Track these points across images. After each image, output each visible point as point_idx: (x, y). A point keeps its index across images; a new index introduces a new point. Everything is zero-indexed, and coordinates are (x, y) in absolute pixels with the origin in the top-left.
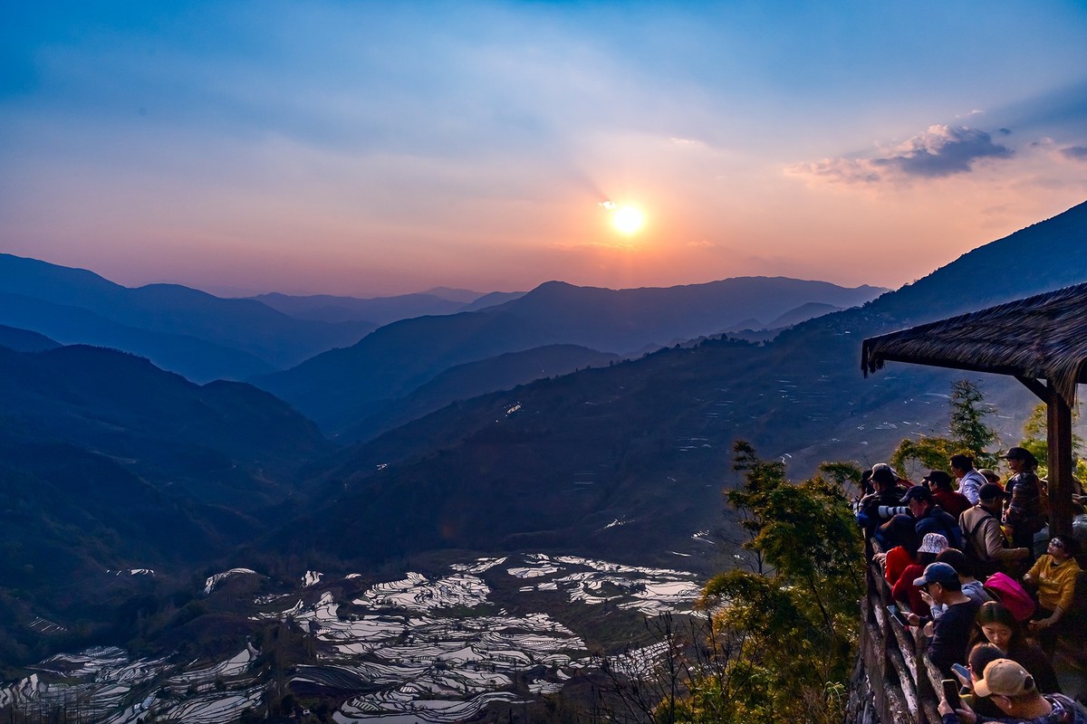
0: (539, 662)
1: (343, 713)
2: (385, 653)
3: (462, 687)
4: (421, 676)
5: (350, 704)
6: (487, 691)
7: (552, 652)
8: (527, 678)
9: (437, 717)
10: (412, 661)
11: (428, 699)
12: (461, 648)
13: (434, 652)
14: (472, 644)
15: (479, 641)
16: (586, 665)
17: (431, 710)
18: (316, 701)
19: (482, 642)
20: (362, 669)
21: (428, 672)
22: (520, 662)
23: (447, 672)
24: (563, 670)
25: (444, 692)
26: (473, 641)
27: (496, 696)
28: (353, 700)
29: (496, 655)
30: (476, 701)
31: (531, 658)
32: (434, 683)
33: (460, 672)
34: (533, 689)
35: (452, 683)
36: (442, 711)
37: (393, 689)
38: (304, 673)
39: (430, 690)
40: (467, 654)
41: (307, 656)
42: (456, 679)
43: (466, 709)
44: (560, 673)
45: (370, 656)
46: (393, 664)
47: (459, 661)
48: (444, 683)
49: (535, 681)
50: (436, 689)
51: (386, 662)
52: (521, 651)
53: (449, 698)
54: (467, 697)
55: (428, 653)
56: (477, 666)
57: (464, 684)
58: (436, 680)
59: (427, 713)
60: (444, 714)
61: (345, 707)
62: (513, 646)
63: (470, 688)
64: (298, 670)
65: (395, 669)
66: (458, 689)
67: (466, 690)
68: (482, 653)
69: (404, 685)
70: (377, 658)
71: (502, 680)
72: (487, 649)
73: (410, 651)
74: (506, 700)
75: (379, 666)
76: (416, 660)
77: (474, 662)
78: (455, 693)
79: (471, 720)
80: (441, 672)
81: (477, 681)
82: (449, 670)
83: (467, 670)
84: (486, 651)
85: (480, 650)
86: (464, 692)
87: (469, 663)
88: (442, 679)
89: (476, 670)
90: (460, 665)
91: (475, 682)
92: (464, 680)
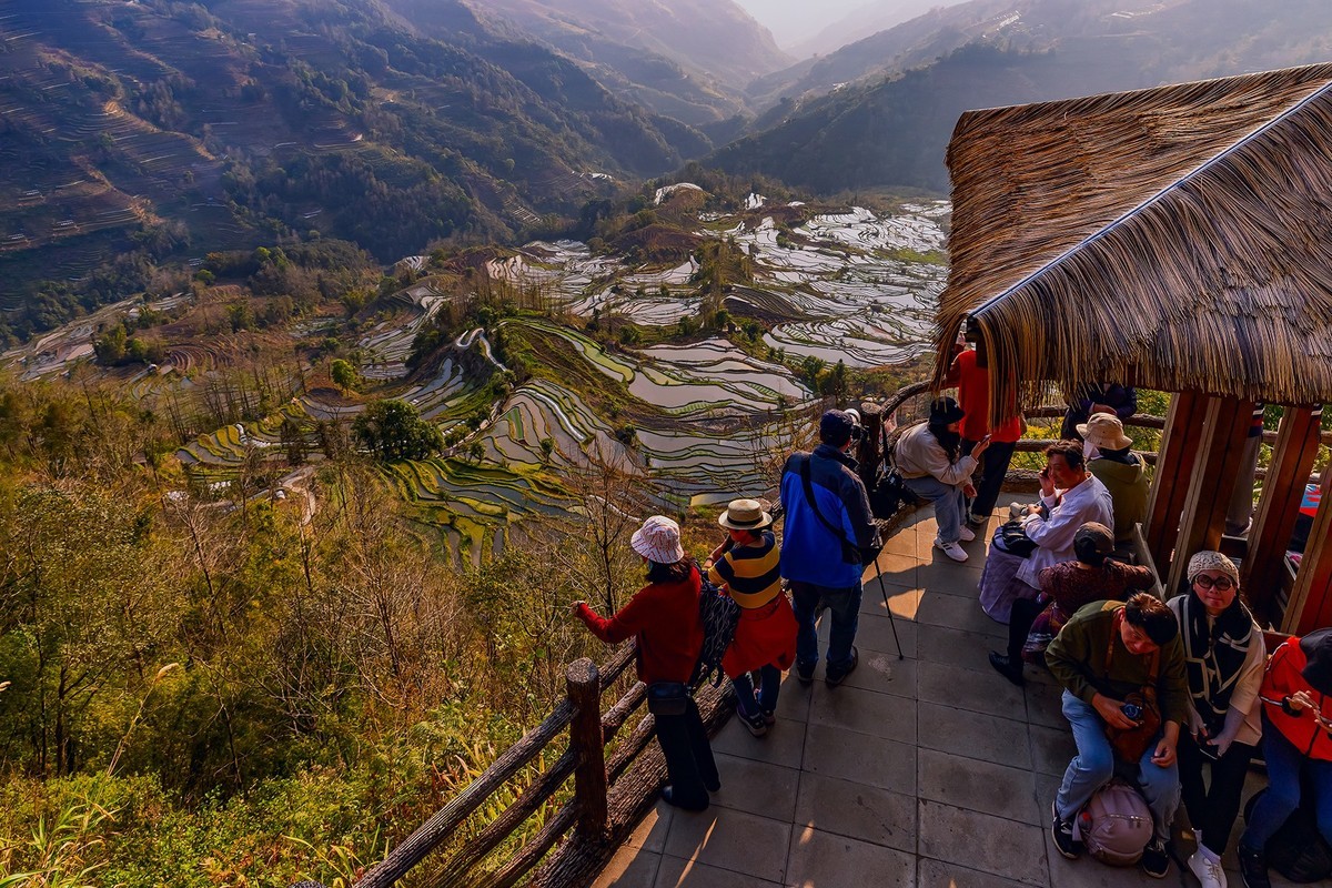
1: (772, 335)
2: (819, 286)
3: (897, 332)
4: (855, 314)
5: (780, 329)
6: (923, 342)
9: (865, 357)
10: (847, 298)
11: (859, 338)
12: (902, 294)
13: (872, 293)
14: (915, 291)
15: (923, 289)
17: (860, 349)
18: (748, 321)
19: (926, 291)
20: (795, 298)
21: (863, 312)
23: (883, 315)
25: (877, 335)
26: (917, 288)
28: (784, 325)
30: (909, 349)
32: (867, 323)
33: (897, 318)
35: (887, 327)
36: (872, 353)
37: (825, 322)
38: (740, 292)
39: (862, 330)
40: (908, 300)
41: (744, 276)
42: (891, 323)
43: (897, 355)
45: (805, 287)
46: (828, 298)
47: (898, 306)
48: (879, 325)
50: (868, 330)
51: (821, 295)
53: (882, 341)
54: (901, 344)
55: (866, 293)
56: (917, 315)
57: (900, 330)
58: (870, 321)
59: (856, 351)
60: (874, 355)
61: (775, 331)
63: (905, 336)
64: (734, 288)
65: (828, 303)
66: (892, 334)
67: (901, 337)
68: (925, 302)
69: (836, 320)
70: (813, 289)
72: (931, 299)
73: (847, 288)
75: (813, 298)
76: (852, 297)
77: (914, 310)
78: (889, 337)
79: (903, 366)
80: (876, 314)
81: (914, 329)
82: (886, 313)
83: (905, 317)
84: (929, 301)
85: (923, 299)
86: (898, 338)
87: (908, 309)
88: (877, 321)
89: (915, 318)
90: (898, 310)
91: (912, 330)
92: (900, 326)
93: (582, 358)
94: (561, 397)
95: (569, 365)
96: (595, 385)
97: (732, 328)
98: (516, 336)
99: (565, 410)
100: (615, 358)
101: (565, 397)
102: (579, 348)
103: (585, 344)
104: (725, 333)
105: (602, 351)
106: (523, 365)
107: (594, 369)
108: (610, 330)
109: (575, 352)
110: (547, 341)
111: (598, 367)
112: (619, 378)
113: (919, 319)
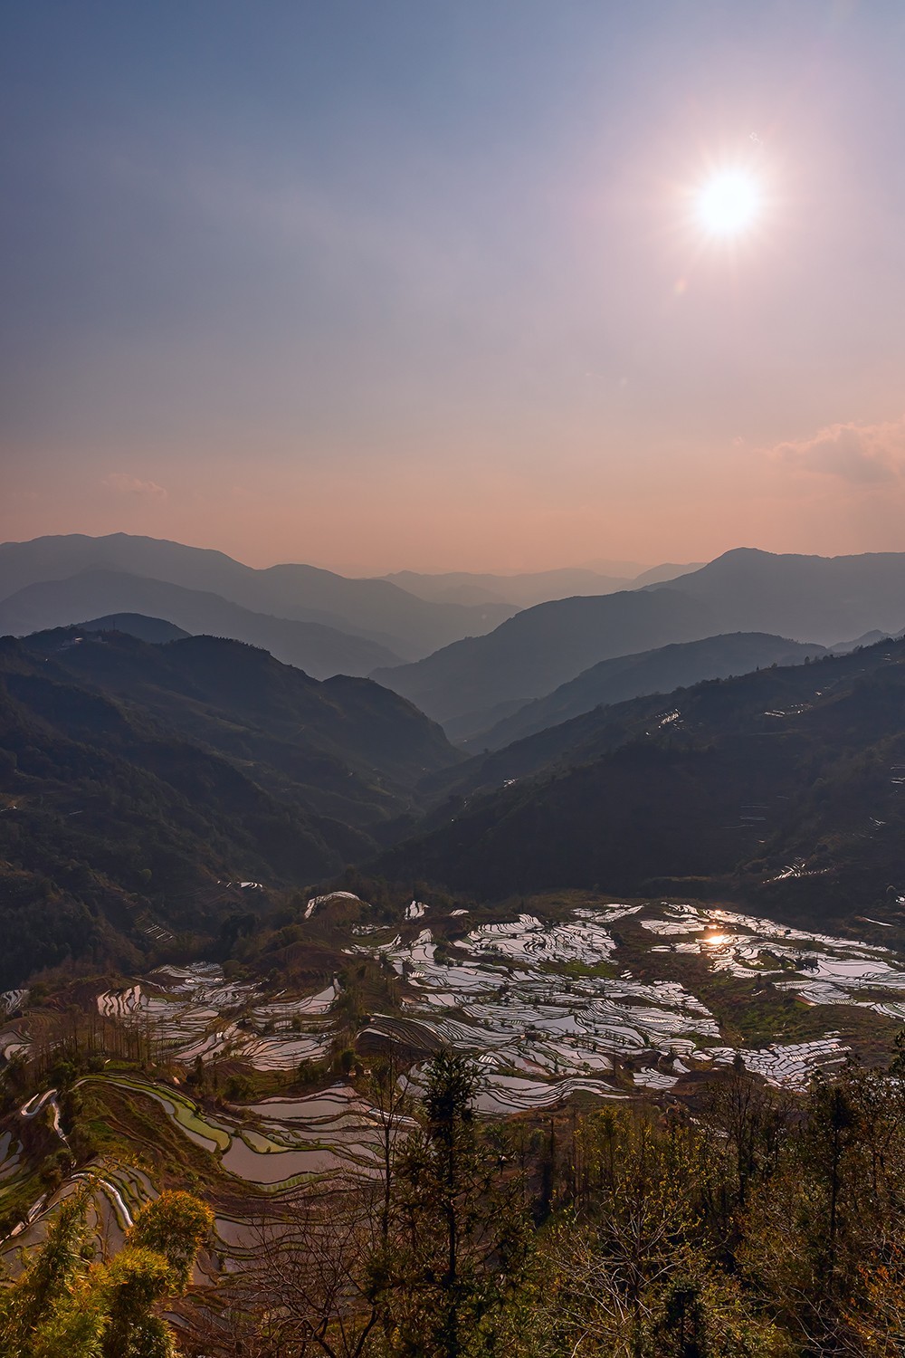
0: (653, 1045)
1: (409, 1077)
2: (473, 1010)
3: (552, 1065)
4: (507, 1045)
5: (419, 1069)
6: (577, 1076)
7: (673, 1035)
8: (633, 1064)
9: (511, 1099)
10: (502, 1025)
11: (507, 1075)
12: (562, 1016)
13: (531, 1016)
14: (577, 1011)
15: (586, 1009)
16: (714, 1057)
17: (507, 1089)
18: (379, 1062)
19: (589, 1012)
20: (443, 1028)
21: (516, 1042)
22: (631, 1043)
23: (537, 1044)
24: (681, 1060)
25: (530, 1069)
26: (580, 1008)
27: (586, 1084)
28: (423, 1064)
29: (602, 1029)
30: (561, 1086)
31: (646, 1039)
32: (519, 1055)
33: (553, 1046)
34: (638, 1080)
35: (541, 1059)
36: (519, 1092)
37: (471, 1057)
38: (381, 1024)
39: (513, 1064)
40: (569, 1024)
41: (391, 1003)
42: (545, 1054)
43: (546, 1095)
44: (677, 1064)
45: (455, 1013)
46: (481, 1026)
47: (556, 1031)
48: (531, 1057)
49: (643, 1069)
50: (520, 1064)
51: (473, 1022)
52: (635, 1028)
53: (533, 1077)
54: (551, 1081)
55: (524, 1017)
56: (576, 1041)
57: (555, 1062)
58: (522, 1052)
59: (501, 1091)
60: (521, 1096)
61: (413, 1072)
62: (627, 1021)
63: (560, 1068)
64: (372, 1020)
65: (480, 1032)
66: (545, 1067)
67: (556, 1070)
68: (587, 1025)
69: (484, 1053)
70: (465, 1015)
71: (600, 1063)
72: (594, 1021)
73: (503, 1011)
74: (598, 1091)
75: (463, 1026)
76: (507, 1023)
77: (573, 1036)
78: (542, 1071)
79: (550, 1109)
80: (530, 1043)
81: (571, 1060)
82: (541, 1042)
83: (562, 1045)
84: (592, 1023)
85: (584, 1021)
86: (553, 1072)
87: (568, 1035)
88: (531, 1052)
89: (573, 1046)
90: (556, 1037)
91: (569, 1061)
92: (555, 1057)
93: (170, 1123)
94: (126, 1180)
95: (151, 1134)
96: (178, 1158)
97: (360, 1071)
98: (93, 1100)
99: (128, 1200)
100: (211, 1121)
101: (132, 1181)
102: (169, 1110)
103: (177, 1104)
104: (351, 1078)
105: (196, 1113)
106: (88, 1140)
107: (182, 1136)
108: (215, 1082)
109: (163, 1115)
110: (131, 1103)
111: (188, 1134)
112: (211, 1147)
113: (577, 1047)
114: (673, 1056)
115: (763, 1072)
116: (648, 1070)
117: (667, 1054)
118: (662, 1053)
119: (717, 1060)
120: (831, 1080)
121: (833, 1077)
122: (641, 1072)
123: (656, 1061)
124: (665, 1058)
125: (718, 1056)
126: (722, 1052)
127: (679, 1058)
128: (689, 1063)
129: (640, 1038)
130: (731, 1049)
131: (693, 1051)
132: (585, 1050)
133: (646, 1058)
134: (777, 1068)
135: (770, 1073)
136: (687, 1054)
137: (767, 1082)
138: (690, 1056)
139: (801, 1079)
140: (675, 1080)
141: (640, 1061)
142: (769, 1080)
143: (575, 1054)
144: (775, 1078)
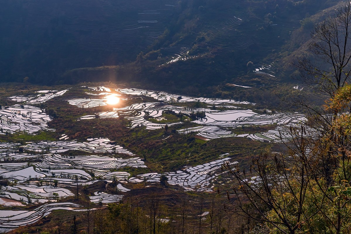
0: (99, 178)
3: (25, 199)
6: (50, 202)
7: (112, 170)
8: (88, 191)
12: (23, 168)
14: (34, 164)
15: (41, 161)
16: (145, 180)
19: (43, 163)
22: (82, 178)
23: (10, 188)
24: (122, 184)
25: (8, 204)
26: (35, 161)
27: (59, 206)
29: (58, 173)
30: (39, 210)
31: (92, 175)
33: (23, 188)
34: (95, 199)
35: (15, 196)
36: (7, 219)
40: (30, 172)
42: (19, 193)
43: (30, 217)
44: (119, 187)
47: (22, 178)
48: (8, 196)
49: (96, 193)
52: (83, 169)
53: (14, 208)
54: (31, 207)
56: (40, 183)
57: (28, 197)
60: (9, 221)
62: (74, 166)
63: (33, 201)
66: (21, 201)
67: (30, 202)
68: (45, 171)
71: (64, 193)
72: (50, 168)
74: (70, 209)
77: (36, 179)
78: (19, 204)
79: (36, 224)
80: (3, 188)
81: (39, 194)
82: (12, 186)
83: (30, 186)
84: (48, 170)
85: (42, 170)
86: (27, 203)
87: (31, 179)
88: (6, 193)
89: (39, 185)
90: (23, 182)
91: (38, 195)
92: (27, 193)
113: (42, 186)
114: (115, 183)
115: (181, 184)
116: (100, 193)
117: (111, 182)
118: (108, 181)
119: (148, 181)
120: (228, 182)
121: (229, 180)
122: (94, 195)
123: (104, 187)
124: (110, 184)
125: (148, 179)
126: (150, 176)
127: (120, 183)
128: (128, 185)
129: (87, 174)
130: (156, 174)
131: (129, 178)
132: (49, 187)
133: (97, 186)
134: (190, 180)
135: (186, 184)
136: (125, 180)
137: (185, 190)
138: (128, 181)
139: (208, 184)
140: (121, 197)
141: (92, 189)
142: (186, 188)
143: (41, 190)
144: (189, 186)
